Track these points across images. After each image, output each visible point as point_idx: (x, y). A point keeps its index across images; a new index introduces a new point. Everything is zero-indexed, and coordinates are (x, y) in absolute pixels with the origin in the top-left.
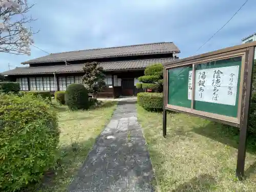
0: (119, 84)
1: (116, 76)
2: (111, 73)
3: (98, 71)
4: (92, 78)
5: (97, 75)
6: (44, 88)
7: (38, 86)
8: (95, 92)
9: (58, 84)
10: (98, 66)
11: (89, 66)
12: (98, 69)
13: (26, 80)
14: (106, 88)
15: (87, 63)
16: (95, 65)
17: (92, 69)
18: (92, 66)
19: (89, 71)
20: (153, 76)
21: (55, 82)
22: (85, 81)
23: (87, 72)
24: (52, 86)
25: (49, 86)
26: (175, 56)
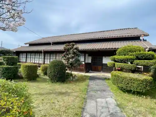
0: (90, 61)
1: (88, 54)
2: (84, 52)
3: (75, 51)
4: (70, 56)
5: (74, 53)
6: (35, 60)
7: (31, 59)
8: (71, 67)
9: (44, 59)
10: (75, 47)
11: (68, 46)
12: (76, 49)
13: (25, 55)
14: (80, 64)
15: (67, 44)
16: (73, 45)
17: (71, 49)
18: (71, 47)
19: (68, 50)
20: (127, 57)
21: (43, 57)
22: (64, 58)
23: (66, 51)
24: (40, 60)
25: (38, 60)
26: (143, 39)
